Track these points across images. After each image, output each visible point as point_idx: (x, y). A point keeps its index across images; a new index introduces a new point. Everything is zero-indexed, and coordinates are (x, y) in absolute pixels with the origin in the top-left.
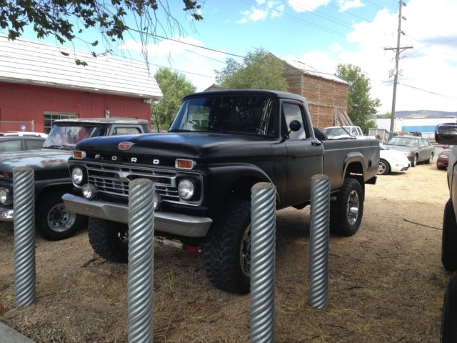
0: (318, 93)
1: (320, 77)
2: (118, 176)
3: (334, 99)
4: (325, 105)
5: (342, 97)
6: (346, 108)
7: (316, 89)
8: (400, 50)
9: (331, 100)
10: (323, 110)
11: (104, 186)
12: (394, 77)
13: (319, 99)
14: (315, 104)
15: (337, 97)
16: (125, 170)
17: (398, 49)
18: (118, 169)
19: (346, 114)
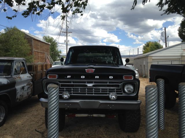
0: (39, 47)
1: (40, 41)
2: (87, 86)
3: (45, 50)
4: (42, 52)
5: (48, 49)
6: (49, 54)
7: (38, 45)
8: (68, 33)
9: (44, 50)
10: (41, 54)
11: (72, 92)
12: (66, 42)
13: (40, 49)
14: (38, 51)
15: (46, 49)
16: (91, 82)
17: (67, 33)
18: (85, 82)
19: (50, 56)
